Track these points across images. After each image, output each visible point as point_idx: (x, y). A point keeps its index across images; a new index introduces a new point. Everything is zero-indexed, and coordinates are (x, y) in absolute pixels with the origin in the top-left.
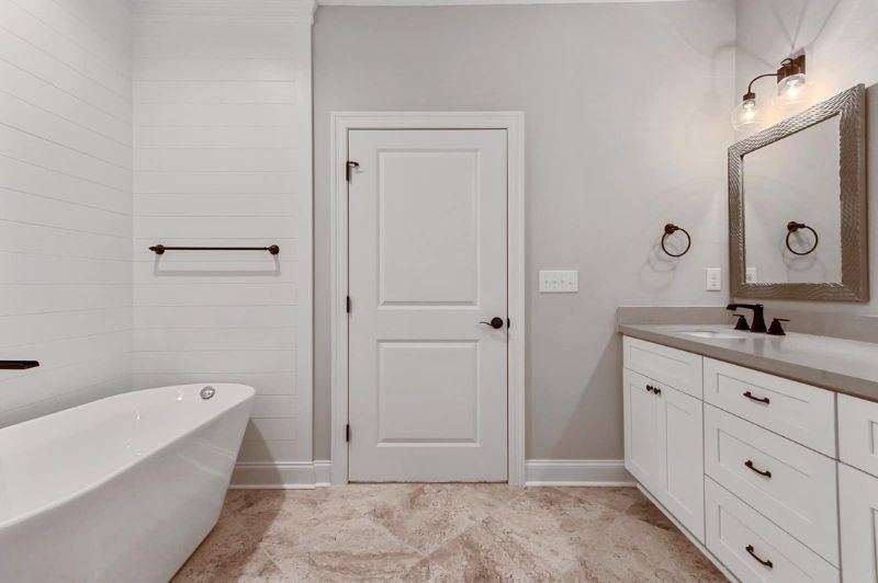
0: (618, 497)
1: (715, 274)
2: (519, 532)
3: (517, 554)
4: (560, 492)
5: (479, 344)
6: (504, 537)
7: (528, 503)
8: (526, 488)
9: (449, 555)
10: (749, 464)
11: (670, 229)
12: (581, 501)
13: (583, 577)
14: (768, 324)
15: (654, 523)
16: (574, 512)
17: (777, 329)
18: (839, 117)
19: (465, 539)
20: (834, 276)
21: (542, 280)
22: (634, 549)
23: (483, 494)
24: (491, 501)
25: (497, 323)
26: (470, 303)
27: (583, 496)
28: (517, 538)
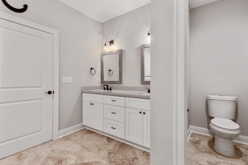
0: (82, 131)
1: (99, 79)
2: (64, 148)
3: (66, 153)
4: (68, 136)
5: (43, 100)
6: (60, 151)
7: (61, 142)
8: (59, 139)
9: (46, 163)
10: (112, 113)
11: (92, 69)
12: (75, 136)
13: (84, 149)
14: (109, 88)
15: (91, 133)
16: (74, 138)
17: (110, 89)
18: (119, 53)
19: (48, 157)
20: (118, 80)
21: (63, 80)
22: (90, 139)
23: (46, 146)
24: (50, 146)
25: (50, 93)
26: (40, 87)
27: (75, 134)
28: (63, 150)
